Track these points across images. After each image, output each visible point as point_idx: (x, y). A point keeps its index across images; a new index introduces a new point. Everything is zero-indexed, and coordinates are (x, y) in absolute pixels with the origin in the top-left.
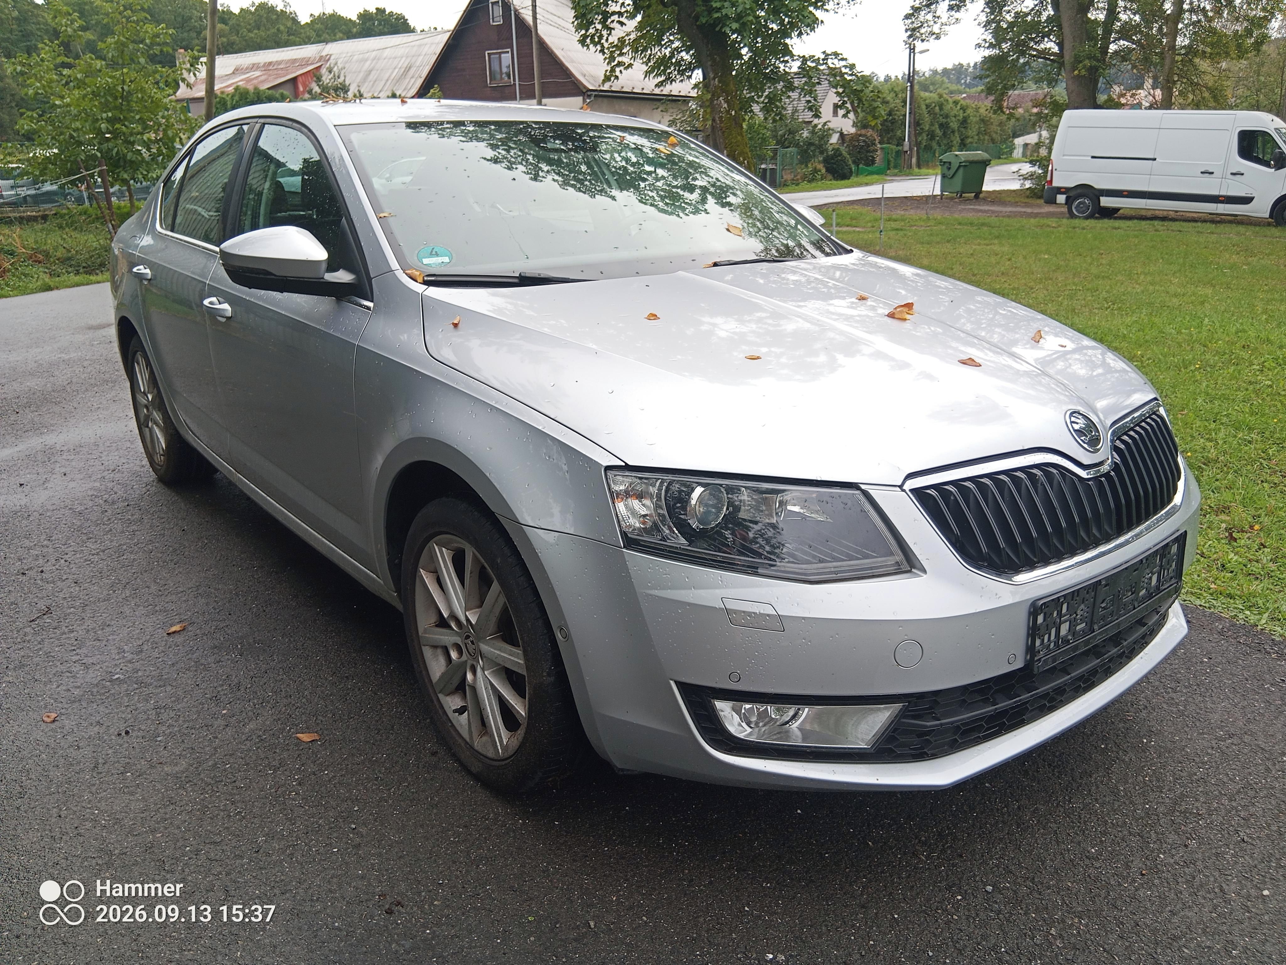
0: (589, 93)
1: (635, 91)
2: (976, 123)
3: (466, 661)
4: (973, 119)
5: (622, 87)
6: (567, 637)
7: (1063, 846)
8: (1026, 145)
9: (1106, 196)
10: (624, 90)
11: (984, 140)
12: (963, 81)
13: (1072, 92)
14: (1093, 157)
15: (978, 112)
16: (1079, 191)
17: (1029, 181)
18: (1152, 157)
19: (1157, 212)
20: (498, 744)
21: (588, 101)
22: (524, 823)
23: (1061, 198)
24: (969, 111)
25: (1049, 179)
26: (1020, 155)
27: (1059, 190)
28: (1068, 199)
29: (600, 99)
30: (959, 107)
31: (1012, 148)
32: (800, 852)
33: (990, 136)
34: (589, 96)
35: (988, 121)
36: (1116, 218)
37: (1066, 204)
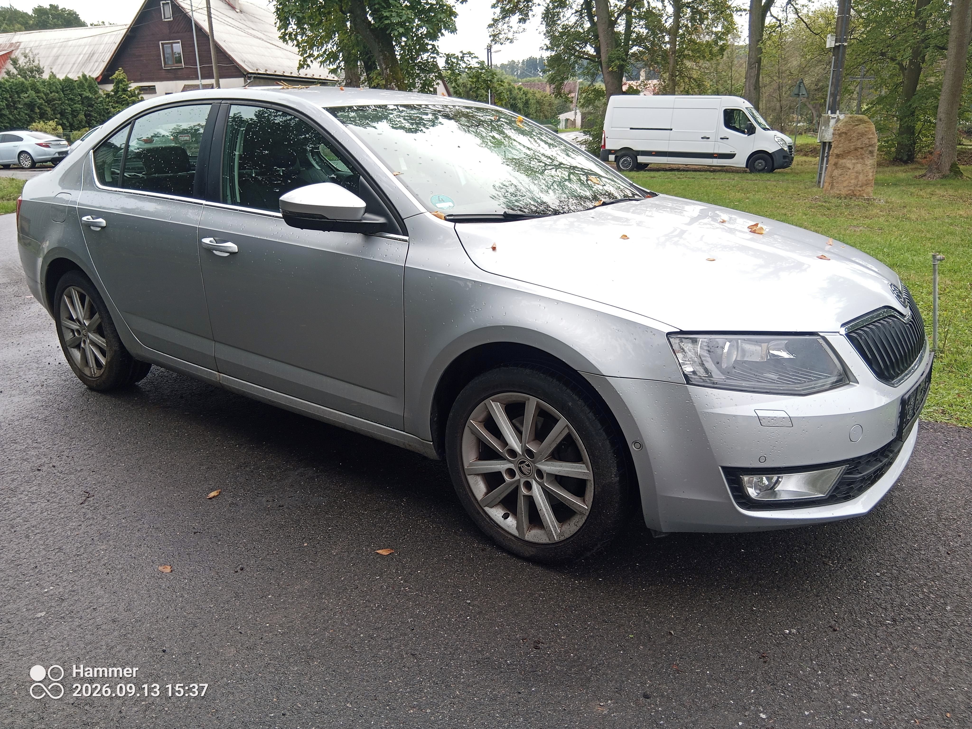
0: (249, 75)
1: (285, 74)
2: (534, 104)
3: (519, 480)
4: (532, 101)
5: (275, 71)
6: (641, 446)
7: (899, 546)
8: (567, 120)
9: (641, 155)
10: (277, 73)
11: (540, 116)
12: (515, 73)
13: (608, 83)
14: (631, 129)
15: (534, 96)
16: (623, 152)
17: (584, 146)
18: (669, 128)
19: (671, 165)
20: (553, 532)
21: (249, 81)
22: (580, 583)
23: (612, 158)
24: (529, 95)
25: (603, 144)
26: (564, 126)
27: (610, 152)
28: (616, 157)
29: (258, 80)
30: (522, 93)
31: (558, 122)
32: (760, 573)
33: (543, 113)
34: (249, 78)
35: (541, 102)
36: (645, 171)
37: (615, 161)
